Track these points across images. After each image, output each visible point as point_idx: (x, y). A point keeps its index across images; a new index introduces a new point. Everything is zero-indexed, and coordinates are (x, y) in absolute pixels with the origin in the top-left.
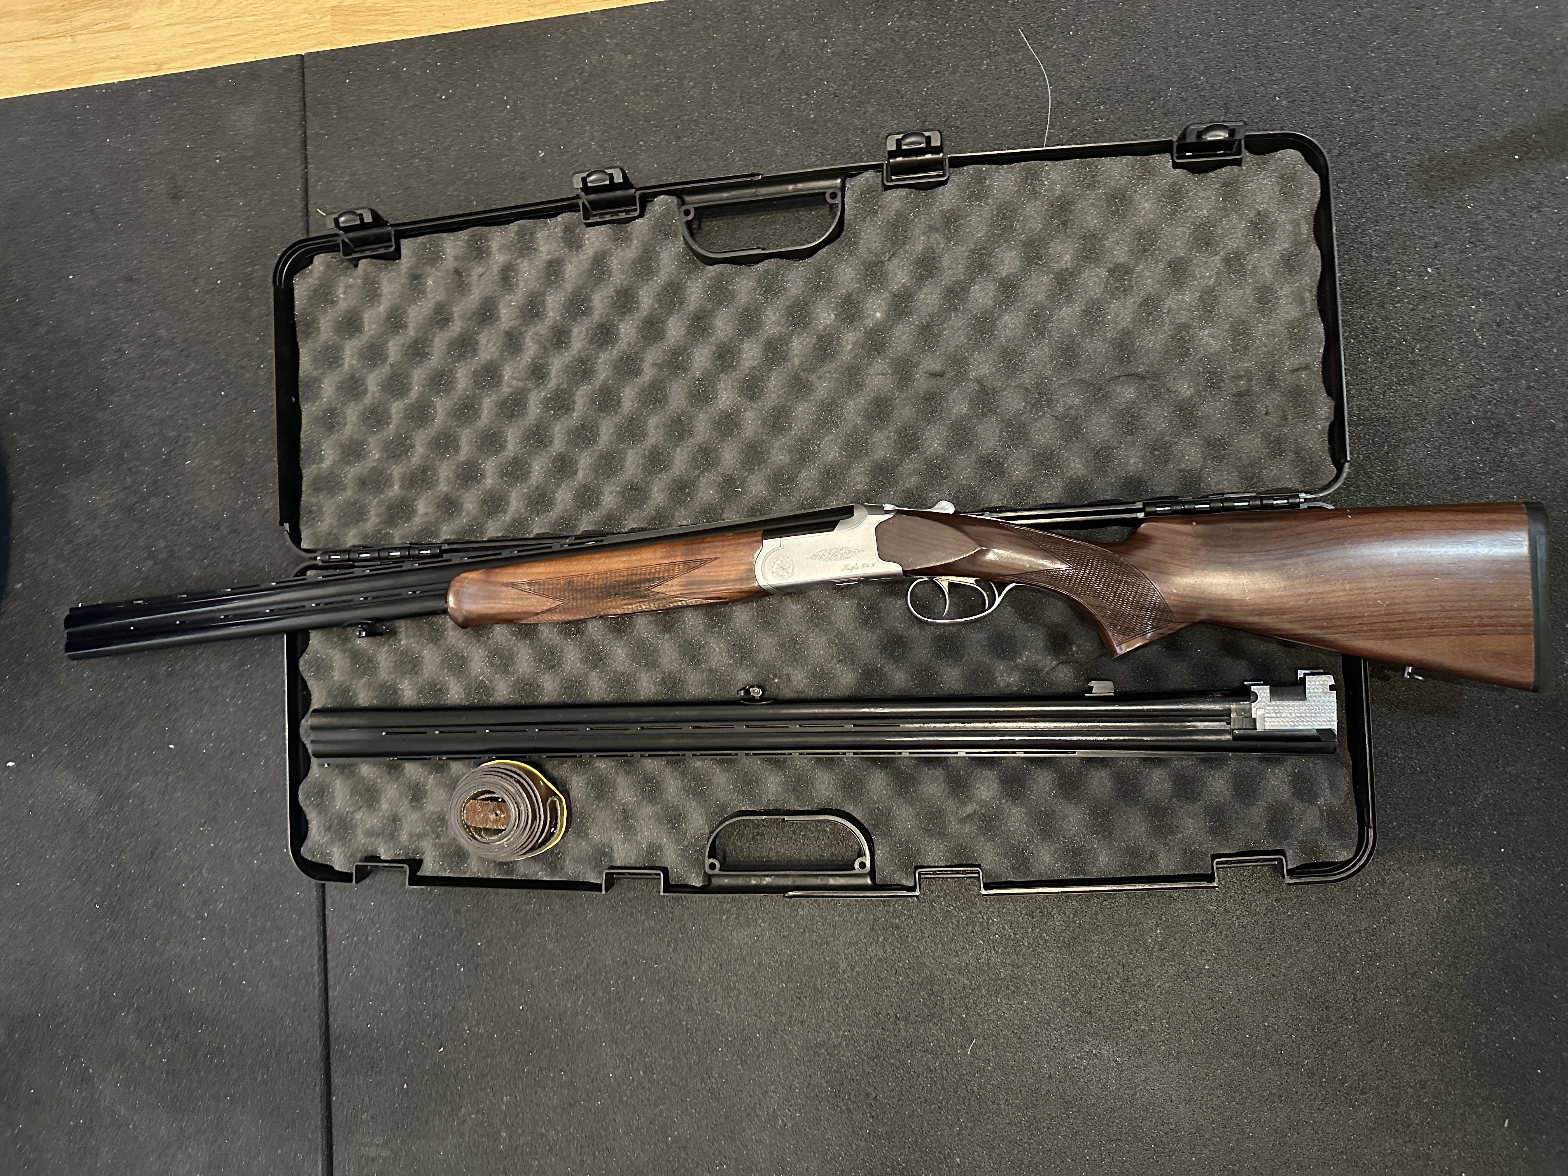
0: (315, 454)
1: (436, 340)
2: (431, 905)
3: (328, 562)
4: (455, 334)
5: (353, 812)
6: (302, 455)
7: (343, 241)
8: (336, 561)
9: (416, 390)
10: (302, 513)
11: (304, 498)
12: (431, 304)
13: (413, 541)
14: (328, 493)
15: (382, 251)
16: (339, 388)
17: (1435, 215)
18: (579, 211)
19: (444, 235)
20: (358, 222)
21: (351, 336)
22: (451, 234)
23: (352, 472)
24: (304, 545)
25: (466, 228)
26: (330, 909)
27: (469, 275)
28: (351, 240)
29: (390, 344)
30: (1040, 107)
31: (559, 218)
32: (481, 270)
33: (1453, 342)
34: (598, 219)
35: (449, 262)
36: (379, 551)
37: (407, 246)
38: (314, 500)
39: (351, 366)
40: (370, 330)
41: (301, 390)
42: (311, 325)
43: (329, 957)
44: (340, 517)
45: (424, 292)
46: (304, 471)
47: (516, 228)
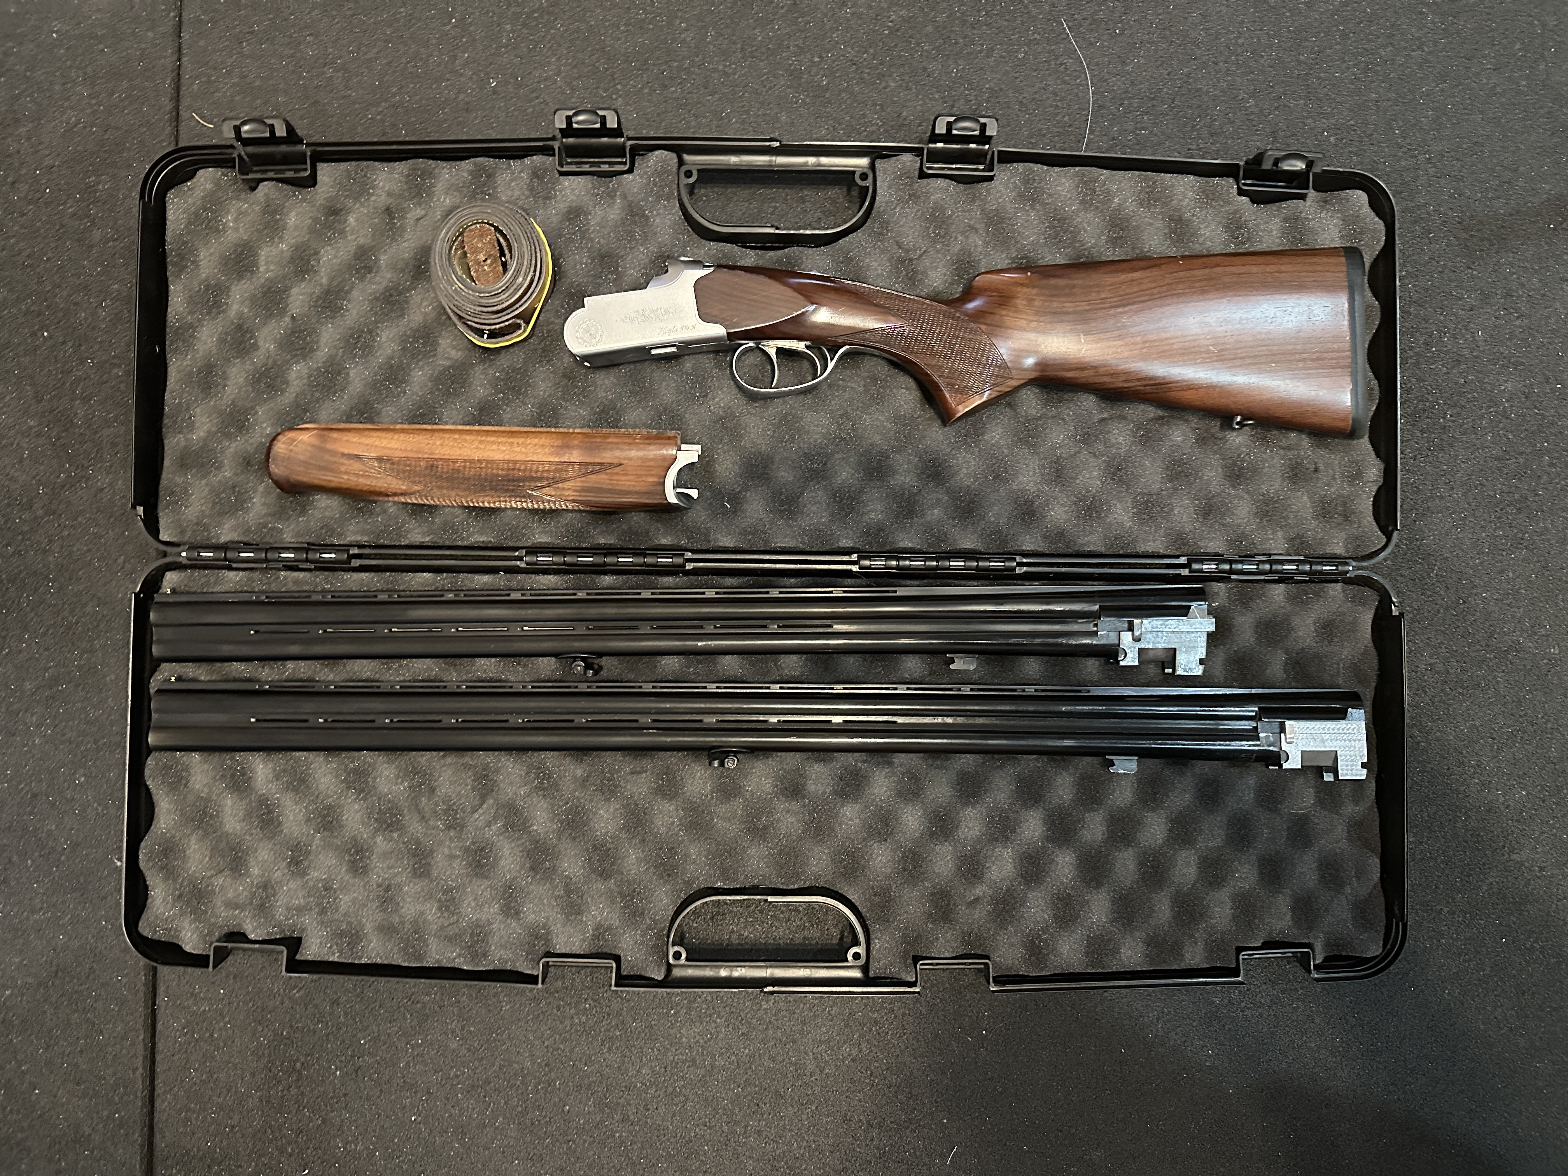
0: (183, 420)
1: (355, 293)
2: (302, 993)
3: (196, 560)
4: (381, 288)
5: (212, 876)
6: (166, 421)
7: (240, 156)
8: (207, 559)
9: (323, 352)
10: (161, 494)
11: (164, 475)
12: (352, 248)
13: (311, 540)
14: (198, 472)
15: (289, 174)
16: (222, 341)
17: (1472, 276)
18: (554, 155)
19: (377, 163)
20: (268, 135)
21: (240, 277)
22: (385, 164)
23: (233, 448)
24: (164, 536)
25: (406, 159)
26: (162, 999)
27: (403, 218)
28: (248, 155)
29: (295, 291)
30: (1079, 109)
31: (527, 161)
32: (419, 212)
33: (1483, 411)
34: (573, 168)
35: (380, 197)
36: (267, 551)
37: (326, 172)
38: (179, 480)
39: (240, 315)
40: (267, 271)
41: (169, 337)
42: (187, 255)
43: (158, 1058)
44: (215, 503)
45: (342, 232)
46: (166, 442)
47: (472, 167)
